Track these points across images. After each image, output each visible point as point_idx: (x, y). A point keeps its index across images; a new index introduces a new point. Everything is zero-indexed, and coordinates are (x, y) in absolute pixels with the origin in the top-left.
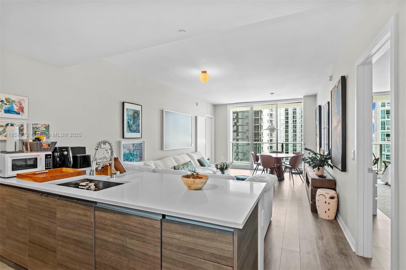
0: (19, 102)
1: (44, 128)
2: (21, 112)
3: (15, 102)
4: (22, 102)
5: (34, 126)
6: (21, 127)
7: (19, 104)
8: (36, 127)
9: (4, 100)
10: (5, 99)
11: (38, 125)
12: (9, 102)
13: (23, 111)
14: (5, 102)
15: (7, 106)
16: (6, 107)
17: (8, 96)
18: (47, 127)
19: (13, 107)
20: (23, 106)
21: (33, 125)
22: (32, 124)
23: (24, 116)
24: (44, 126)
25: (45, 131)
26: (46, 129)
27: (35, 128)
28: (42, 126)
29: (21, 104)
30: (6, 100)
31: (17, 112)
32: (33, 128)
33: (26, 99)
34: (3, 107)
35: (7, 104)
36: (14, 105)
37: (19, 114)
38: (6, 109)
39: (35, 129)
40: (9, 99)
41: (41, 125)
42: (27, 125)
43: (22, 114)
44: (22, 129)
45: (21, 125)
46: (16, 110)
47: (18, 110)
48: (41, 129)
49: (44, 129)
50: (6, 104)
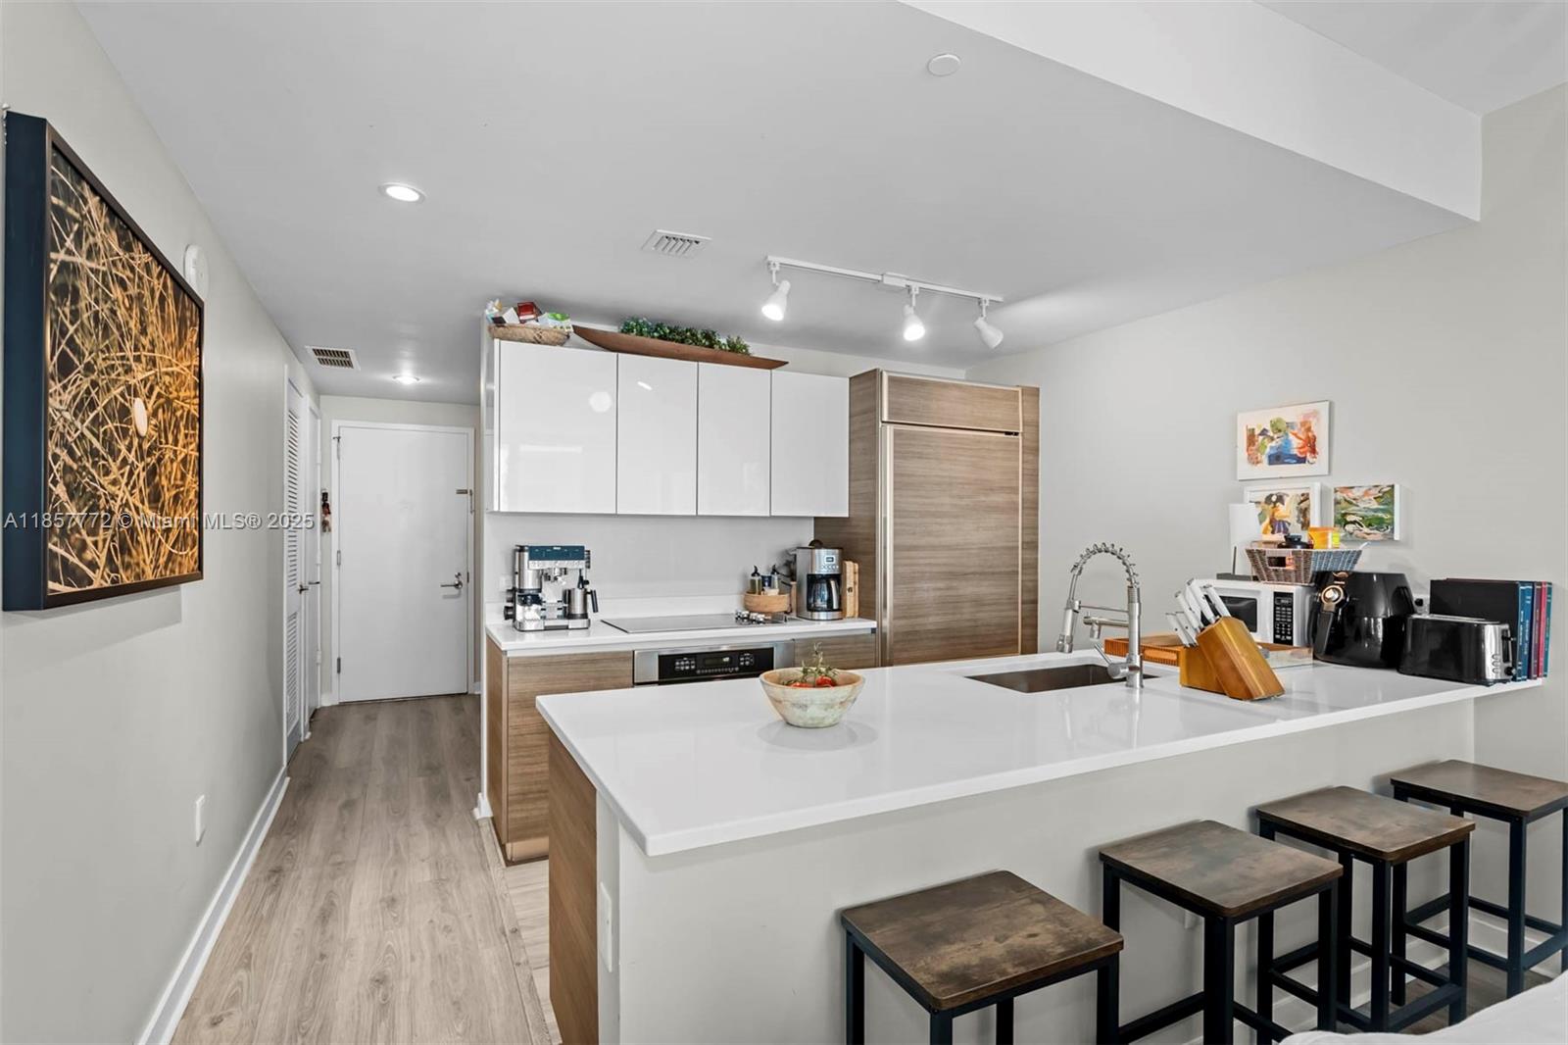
0: (1303, 424)
1: (1374, 501)
2: (1308, 454)
3: (1293, 428)
4: (1310, 422)
5: (1339, 496)
6: (1302, 502)
7: (1303, 429)
8: (1345, 500)
9: (1268, 427)
10: (1269, 425)
11: (1354, 490)
12: (1280, 431)
13: (1313, 451)
14: (1271, 434)
15: (1273, 444)
16: (1272, 448)
17: (1275, 414)
18: (1386, 497)
19: (1288, 442)
20: (1315, 434)
21: (1336, 491)
22: (1333, 490)
23: (1319, 464)
24: (1375, 492)
25: (1376, 510)
26: (1380, 504)
27: (1343, 501)
28: (1366, 493)
29: (1309, 429)
30: (1272, 426)
31: (1299, 455)
32: (1337, 503)
33: (1324, 408)
34: (1266, 447)
35: (1276, 436)
36: (1291, 437)
37: (1305, 462)
38: (1272, 452)
39: (1344, 504)
40: (1279, 420)
41: (1364, 489)
42: (1323, 494)
43: (1311, 461)
44: (1306, 509)
45: (1303, 495)
46: (1295, 452)
47: (1302, 450)
48: (1362, 505)
49: (1375, 505)
50: (1272, 439)
